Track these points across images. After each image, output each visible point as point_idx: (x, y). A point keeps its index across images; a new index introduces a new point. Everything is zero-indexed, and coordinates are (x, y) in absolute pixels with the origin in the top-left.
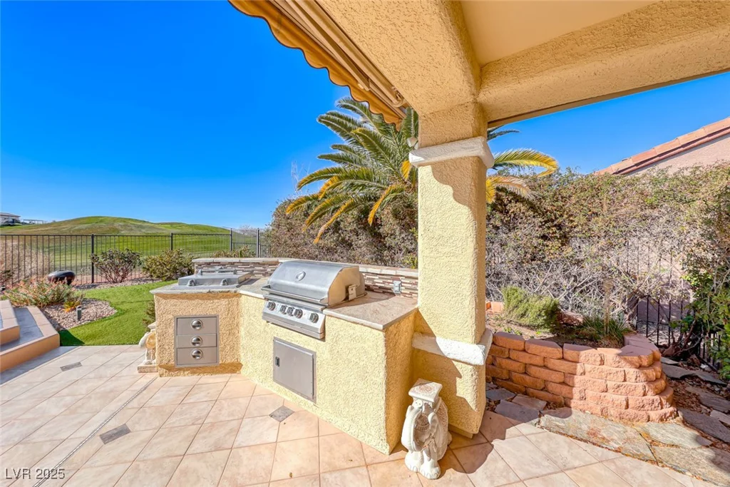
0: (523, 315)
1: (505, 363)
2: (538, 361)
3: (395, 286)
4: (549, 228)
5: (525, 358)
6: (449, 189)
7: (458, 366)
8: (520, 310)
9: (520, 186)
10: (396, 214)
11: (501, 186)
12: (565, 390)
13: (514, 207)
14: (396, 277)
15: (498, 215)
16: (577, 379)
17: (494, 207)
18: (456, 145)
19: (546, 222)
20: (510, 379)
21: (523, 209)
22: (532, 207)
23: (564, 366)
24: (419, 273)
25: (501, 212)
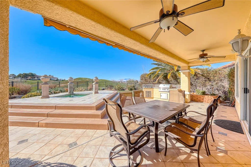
0: (199, 93)
1: (194, 98)
2: (199, 97)
3: (177, 87)
4: (206, 79)
5: (197, 97)
6: (185, 75)
7: (186, 95)
8: (198, 93)
9: (199, 72)
10: (172, 77)
11: (196, 71)
12: (203, 100)
13: (198, 75)
14: (177, 86)
15: (195, 77)
16: (204, 99)
17: (194, 75)
18: (185, 70)
19: (205, 78)
20: (195, 100)
21: (201, 76)
22: (202, 75)
23: (203, 98)
24: (181, 85)
25: (196, 76)
